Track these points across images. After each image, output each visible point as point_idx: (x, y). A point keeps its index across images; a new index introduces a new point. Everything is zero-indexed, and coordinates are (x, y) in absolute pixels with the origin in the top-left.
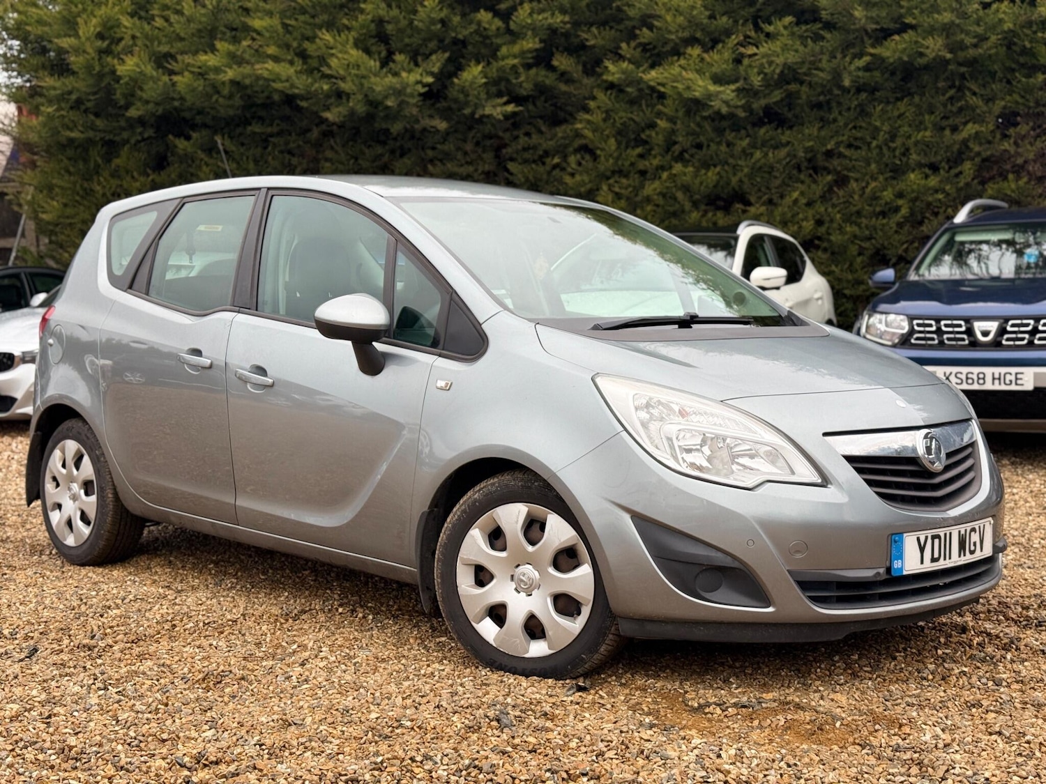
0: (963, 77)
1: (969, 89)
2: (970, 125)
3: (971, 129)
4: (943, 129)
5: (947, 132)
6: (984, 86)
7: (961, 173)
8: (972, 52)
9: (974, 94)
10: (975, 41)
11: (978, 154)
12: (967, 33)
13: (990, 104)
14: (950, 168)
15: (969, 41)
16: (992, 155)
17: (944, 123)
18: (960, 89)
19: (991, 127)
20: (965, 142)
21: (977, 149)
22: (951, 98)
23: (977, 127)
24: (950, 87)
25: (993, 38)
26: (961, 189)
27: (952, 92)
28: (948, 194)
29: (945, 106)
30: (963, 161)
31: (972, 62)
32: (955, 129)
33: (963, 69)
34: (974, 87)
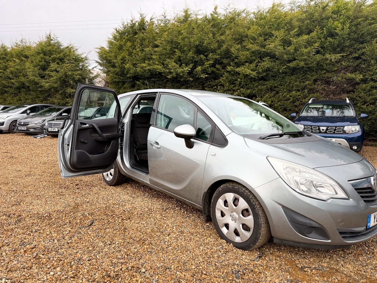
0: (306, 71)
1: (307, 74)
2: (307, 81)
3: (307, 83)
4: (301, 82)
5: (302, 83)
6: (311, 73)
7: (304, 92)
8: (310, 65)
9: (308, 75)
10: (311, 63)
11: (309, 88)
12: (309, 61)
13: (312, 77)
14: (302, 91)
15: (309, 63)
16: (312, 88)
17: (301, 81)
18: (306, 74)
19: (312, 82)
20: (306, 86)
21: (308, 87)
22: (303, 75)
23: (309, 82)
24: (303, 73)
25: (315, 62)
26: (304, 95)
27: (303, 74)
28: (301, 96)
29: (302, 77)
30: (305, 89)
31: (309, 68)
32: (304, 82)
33: (307, 69)
34: (309, 73)
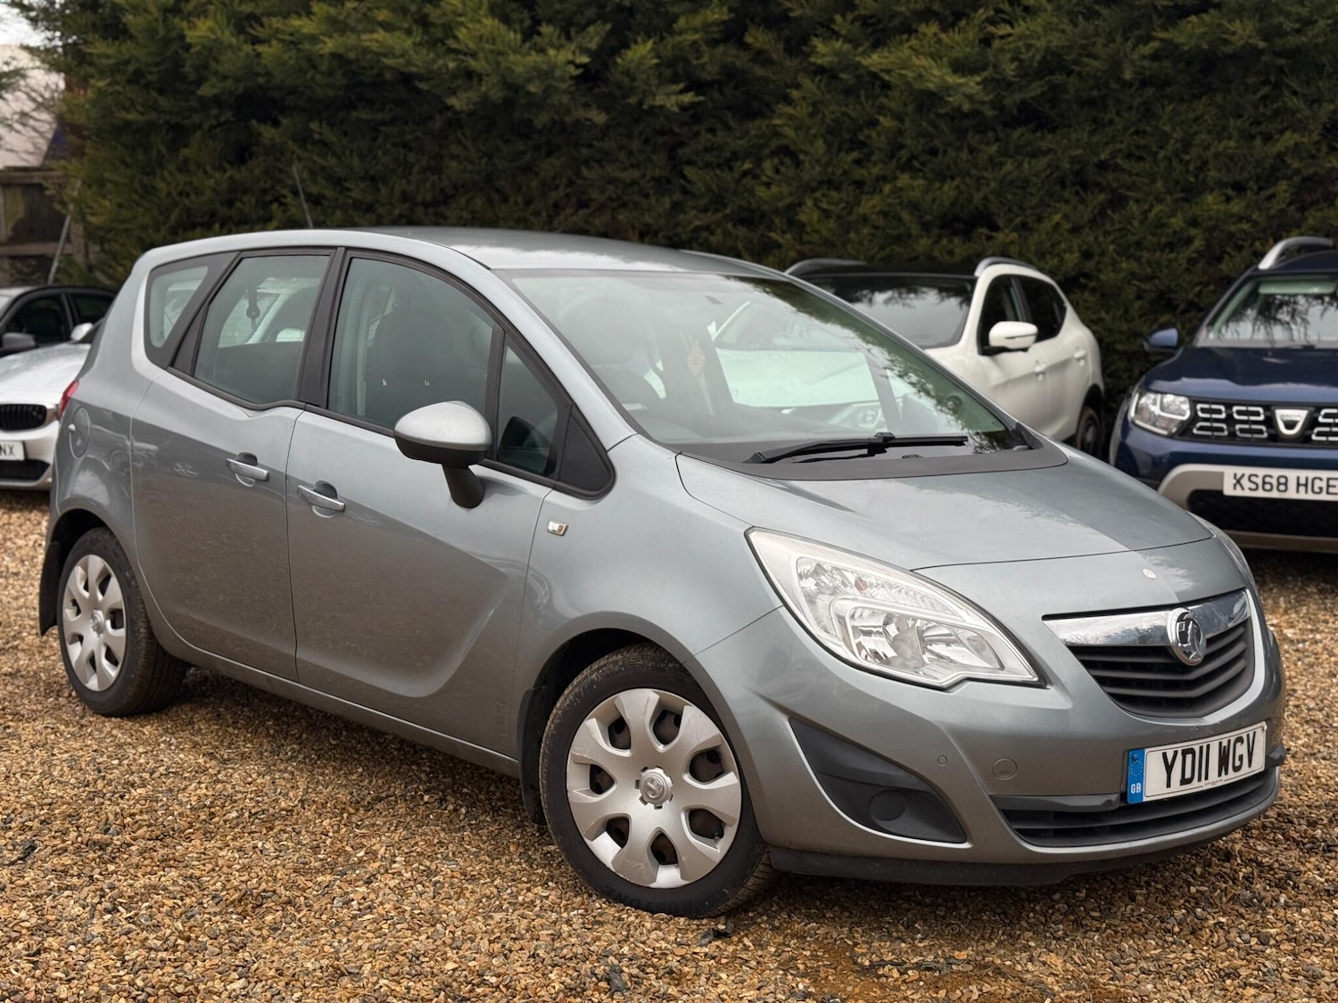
0: (1280, 70)
1: (1288, 86)
2: (1288, 134)
3: (1289, 139)
4: (1252, 137)
5: (1258, 142)
6: (1308, 83)
7: (1273, 196)
8: (1292, 41)
9: (1295, 93)
10: (1297, 26)
11: (1298, 171)
12: (1287, 15)
13: (1315, 107)
14: (1260, 189)
15: (1288, 25)
16: (1315, 174)
17: (1254, 130)
18: (1277, 86)
19: (1315, 137)
20: (1280, 156)
21: (1296, 165)
22: (1265, 98)
23: (1297, 137)
24: (1264, 83)
25: (1322, 23)
26: (1273, 217)
27: (1265, 90)
28: (1255, 223)
29: (1256, 107)
30: (1278, 179)
31: (1293, 53)
32: (1268, 138)
33: (1281, 61)
34: (1295, 85)
